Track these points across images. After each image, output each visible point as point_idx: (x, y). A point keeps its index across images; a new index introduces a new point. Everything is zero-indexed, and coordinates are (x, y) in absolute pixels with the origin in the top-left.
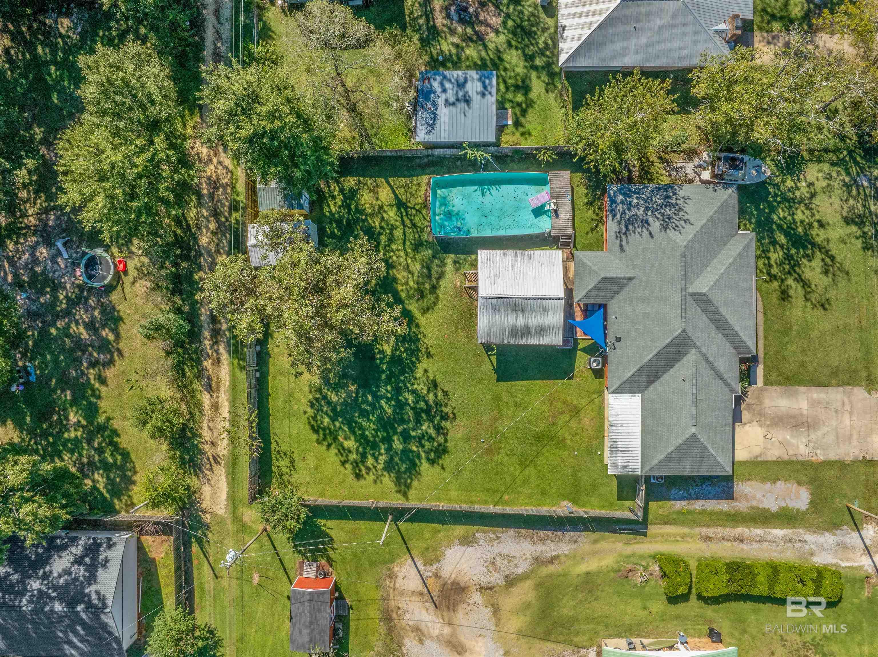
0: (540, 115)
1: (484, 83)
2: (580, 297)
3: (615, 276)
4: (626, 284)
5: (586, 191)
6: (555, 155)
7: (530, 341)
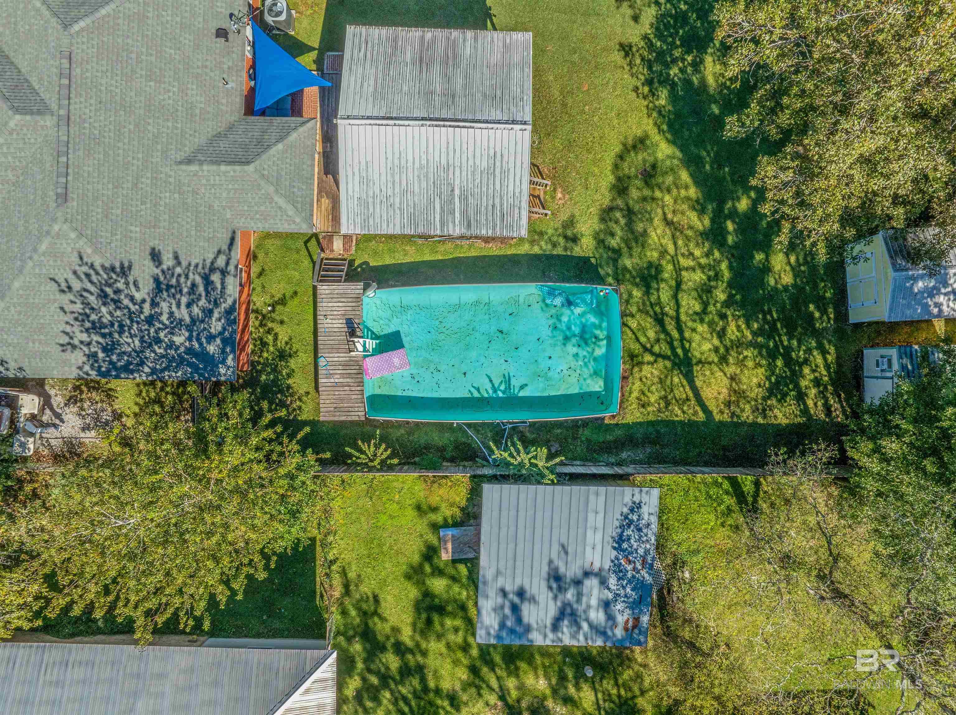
0: (380, 546)
1: (519, 620)
2: (301, 129)
3: (223, 168)
4: (199, 151)
5: (290, 381)
6: (350, 456)
7: (415, 33)
